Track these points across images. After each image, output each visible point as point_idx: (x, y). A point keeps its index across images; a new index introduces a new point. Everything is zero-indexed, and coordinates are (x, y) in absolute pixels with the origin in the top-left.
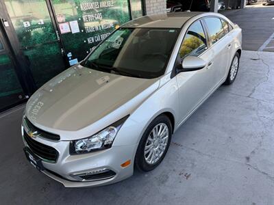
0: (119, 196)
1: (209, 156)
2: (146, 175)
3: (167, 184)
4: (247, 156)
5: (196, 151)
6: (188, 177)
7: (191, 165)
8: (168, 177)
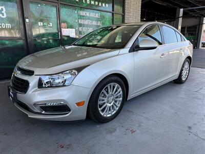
0: (70, 136)
1: (155, 121)
2: (98, 126)
3: (113, 134)
4: (189, 126)
5: (145, 117)
6: (133, 132)
7: (138, 125)
8: (116, 130)
